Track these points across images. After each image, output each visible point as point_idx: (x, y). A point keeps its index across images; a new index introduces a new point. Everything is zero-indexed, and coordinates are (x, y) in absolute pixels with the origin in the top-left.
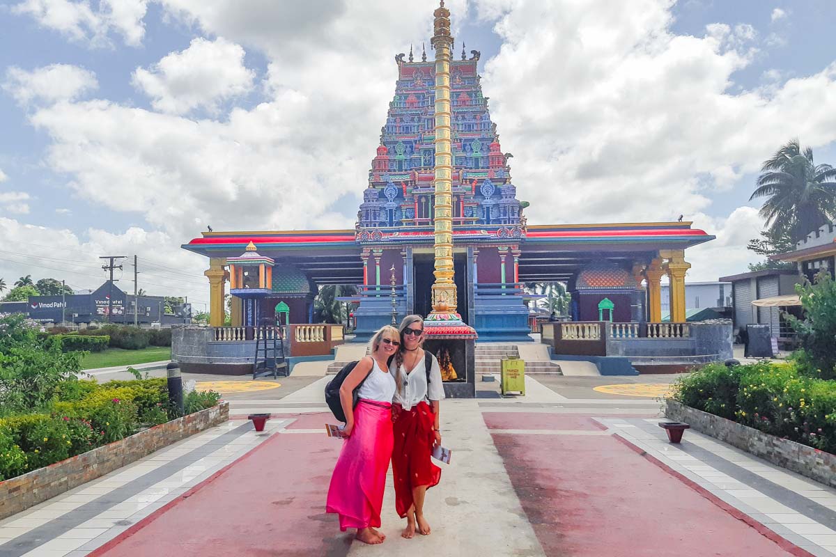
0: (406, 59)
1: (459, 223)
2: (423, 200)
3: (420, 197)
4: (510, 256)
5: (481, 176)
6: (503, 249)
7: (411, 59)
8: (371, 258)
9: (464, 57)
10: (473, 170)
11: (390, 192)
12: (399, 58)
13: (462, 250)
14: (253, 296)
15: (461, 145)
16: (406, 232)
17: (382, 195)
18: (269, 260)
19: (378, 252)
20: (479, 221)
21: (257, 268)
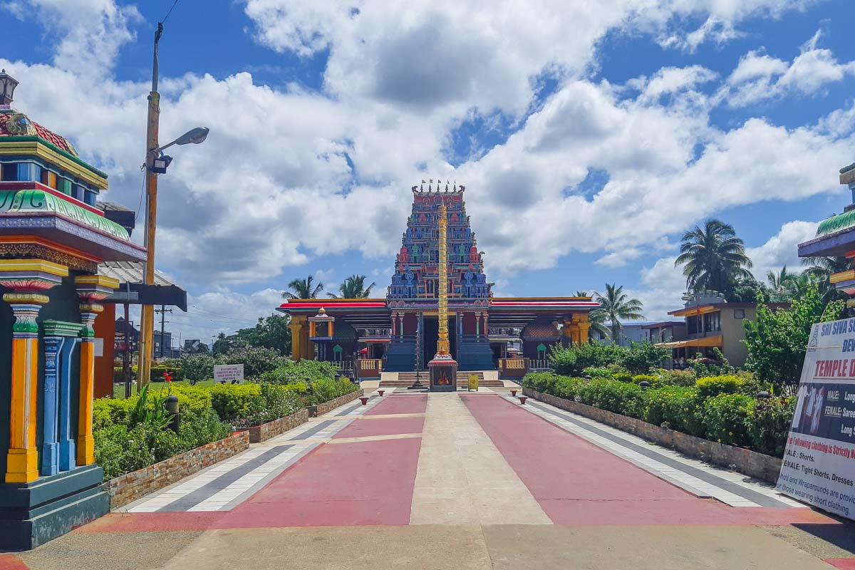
0: (418, 190)
1: (451, 297)
2: (430, 282)
3: (428, 281)
4: (482, 317)
5: (465, 268)
6: (478, 314)
7: (422, 190)
8: (398, 318)
9: (455, 189)
10: (460, 264)
11: (409, 276)
12: (414, 189)
13: (454, 314)
14: (323, 342)
15: (453, 247)
16: (419, 302)
17: (404, 278)
18: (333, 319)
19: (402, 315)
20: (463, 296)
21: (327, 323)
